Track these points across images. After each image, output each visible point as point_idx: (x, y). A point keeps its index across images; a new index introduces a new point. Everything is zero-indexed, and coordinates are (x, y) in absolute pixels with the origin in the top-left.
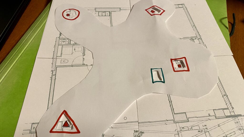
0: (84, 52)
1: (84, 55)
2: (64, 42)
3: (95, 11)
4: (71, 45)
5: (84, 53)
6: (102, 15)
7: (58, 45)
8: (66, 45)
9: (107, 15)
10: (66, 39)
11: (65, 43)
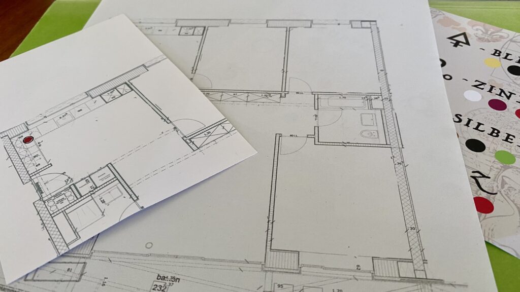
0: (131, 193)
1: (138, 199)
2: (61, 201)
3: (89, 98)
4: (85, 197)
5: (133, 196)
6: (114, 97)
7: (50, 219)
8: (73, 204)
9: (124, 93)
10: (63, 193)
11: (66, 203)
